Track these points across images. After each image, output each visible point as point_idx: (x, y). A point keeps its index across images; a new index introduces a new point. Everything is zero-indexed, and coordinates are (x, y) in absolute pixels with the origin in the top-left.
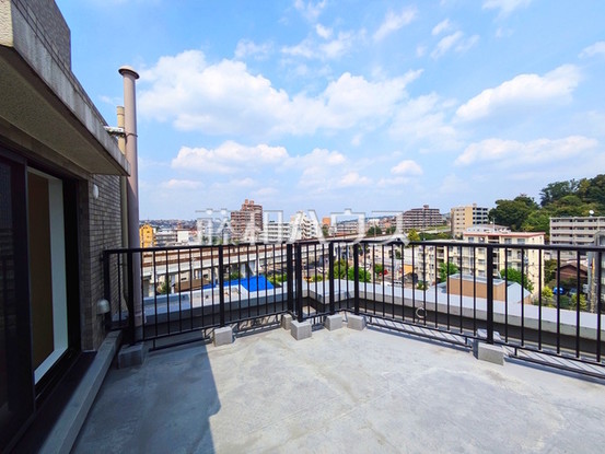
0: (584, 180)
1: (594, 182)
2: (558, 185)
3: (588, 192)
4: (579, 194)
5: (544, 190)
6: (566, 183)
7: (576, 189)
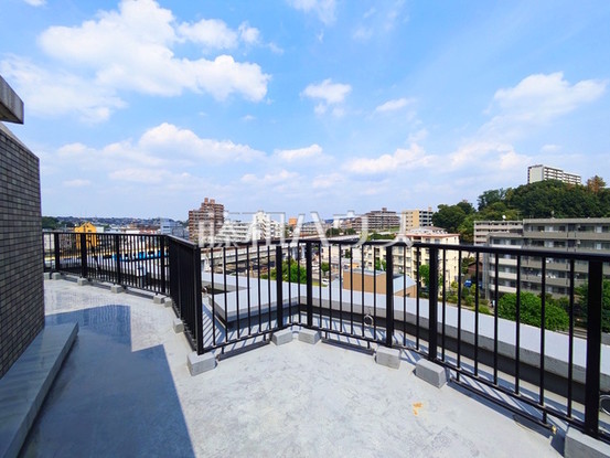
0: (509, 190)
1: (516, 191)
2: (492, 193)
3: (512, 200)
4: (506, 202)
5: (481, 197)
6: (496, 192)
7: (504, 198)
